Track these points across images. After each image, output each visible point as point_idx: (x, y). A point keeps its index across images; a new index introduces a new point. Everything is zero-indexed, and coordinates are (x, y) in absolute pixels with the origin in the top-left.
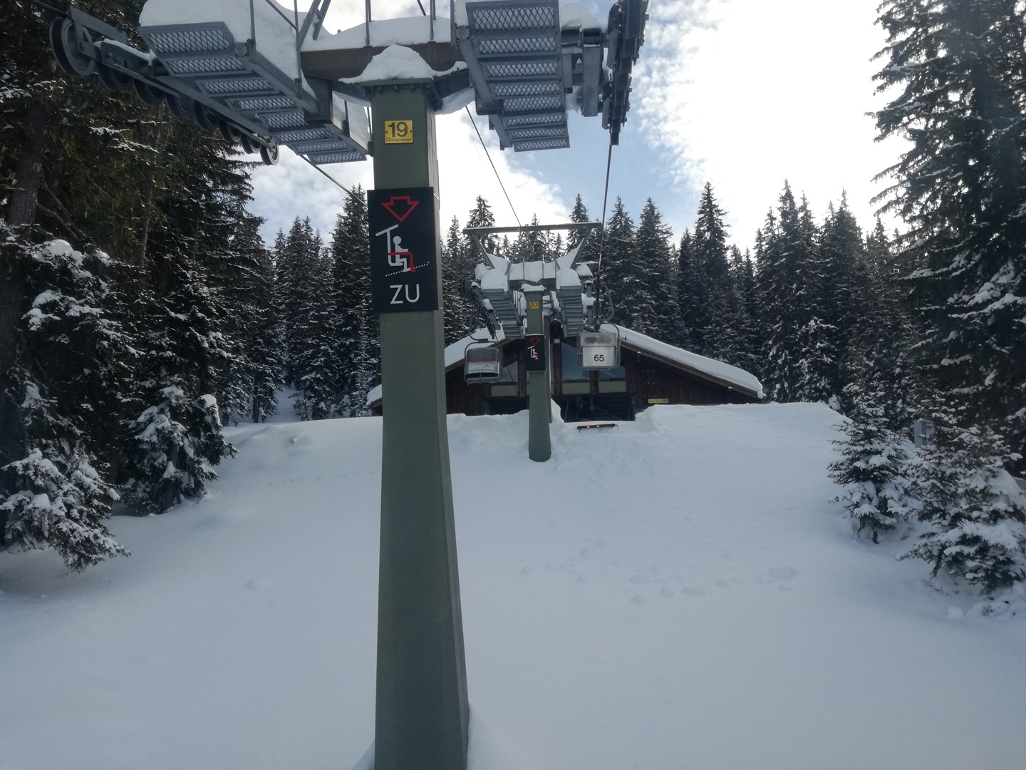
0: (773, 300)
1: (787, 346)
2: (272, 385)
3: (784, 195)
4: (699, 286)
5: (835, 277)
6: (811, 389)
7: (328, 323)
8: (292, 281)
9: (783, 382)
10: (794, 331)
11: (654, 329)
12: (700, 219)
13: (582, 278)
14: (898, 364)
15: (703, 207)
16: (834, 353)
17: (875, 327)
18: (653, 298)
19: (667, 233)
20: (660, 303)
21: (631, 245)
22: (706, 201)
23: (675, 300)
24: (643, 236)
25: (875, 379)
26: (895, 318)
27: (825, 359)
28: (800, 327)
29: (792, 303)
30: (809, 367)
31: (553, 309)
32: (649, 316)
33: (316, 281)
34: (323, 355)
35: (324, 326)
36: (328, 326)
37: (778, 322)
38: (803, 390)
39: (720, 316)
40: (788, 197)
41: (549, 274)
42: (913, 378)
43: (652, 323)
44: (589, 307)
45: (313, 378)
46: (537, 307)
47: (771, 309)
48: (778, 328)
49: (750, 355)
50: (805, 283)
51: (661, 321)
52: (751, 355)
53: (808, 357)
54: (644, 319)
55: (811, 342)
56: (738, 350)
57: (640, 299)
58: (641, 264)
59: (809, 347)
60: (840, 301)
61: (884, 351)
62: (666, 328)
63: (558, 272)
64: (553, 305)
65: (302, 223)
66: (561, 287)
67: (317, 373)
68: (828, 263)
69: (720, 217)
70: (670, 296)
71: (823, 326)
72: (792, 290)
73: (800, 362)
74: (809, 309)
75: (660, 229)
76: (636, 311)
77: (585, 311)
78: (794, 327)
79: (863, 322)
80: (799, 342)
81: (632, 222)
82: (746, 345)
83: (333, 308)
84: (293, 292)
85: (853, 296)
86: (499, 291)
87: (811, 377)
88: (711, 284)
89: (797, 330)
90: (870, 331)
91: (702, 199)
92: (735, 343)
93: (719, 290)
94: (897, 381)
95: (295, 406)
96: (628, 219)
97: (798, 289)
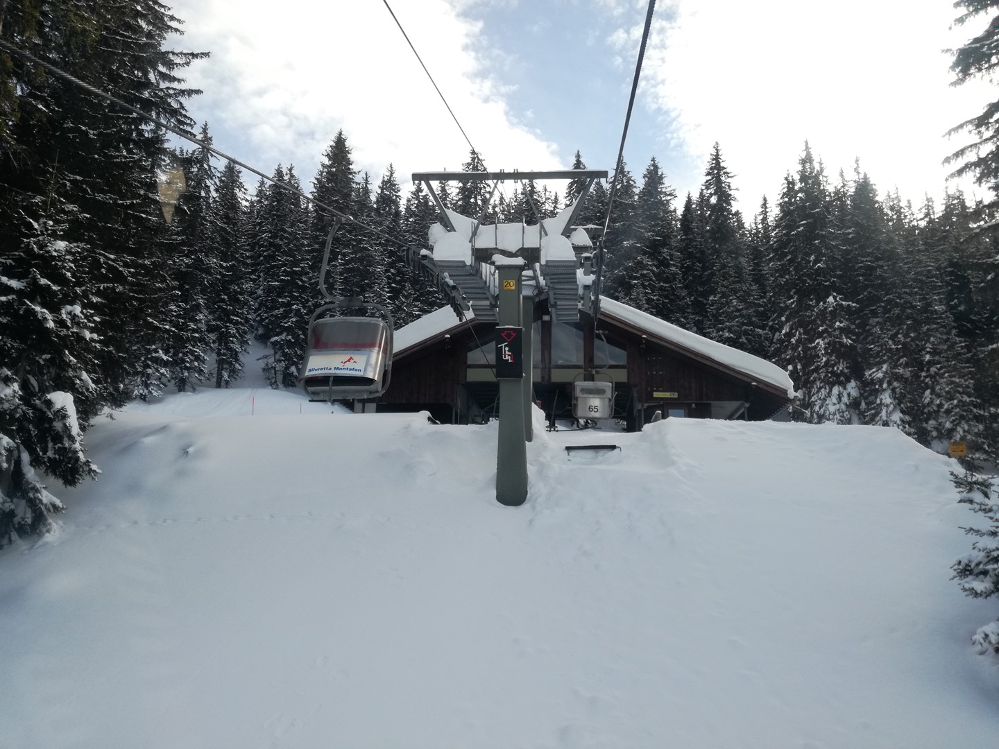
0: (787, 272)
1: (801, 324)
2: (236, 347)
3: (803, 157)
4: (702, 252)
5: (856, 249)
6: (827, 372)
7: (302, 280)
8: (270, 232)
9: (796, 363)
10: (810, 308)
11: (655, 298)
12: (707, 181)
13: (578, 249)
14: (928, 350)
15: (711, 169)
16: (854, 334)
17: (903, 308)
18: (654, 265)
19: (670, 195)
20: (661, 270)
21: (633, 207)
22: (714, 162)
23: (677, 267)
24: (645, 198)
25: (900, 365)
26: (925, 299)
27: (845, 340)
28: (818, 303)
29: (809, 276)
30: (825, 348)
31: (538, 286)
32: (650, 284)
33: (290, 234)
34: (296, 315)
35: (297, 283)
36: (300, 283)
37: (792, 297)
38: (819, 374)
39: (726, 287)
40: (807, 160)
41: (532, 241)
42: (945, 367)
43: (653, 292)
44: (586, 287)
45: (282, 340)
46: (513, 288)
47: (785, 282)
48: (792, 303)
49: (757, 330)
50: (824, 255)
51: (661, 289)
52: (759, 330)
53: (825, 337)
54: (645, 287)
55: (830, 321)
56: (744, 324)
57: (640, 265)
58: (642, 228)
59: (827, 325)
60: (862, 275)
61: (912, 335)
62: (666, 297)
63: (544, 239)
64: (538, 282)
65: (285, 171)
66: (547, 261)
67: (288, 335)
68: (849, 233)
69: (728, 180)
70: (671, 262)
71: (844, 303)
72: (809, 262)
73: (816, 342)
74: (827, 283)
75: (664, 190)
76: (636, 278)
77: (581, 291)
78: (811, 303)
79: (889, 301)
80: (815, 320)
81: (635, 183)
82: (754, 319)
83: (307, 264)
84: (271, 244)
85: (879, 272)
86: (459, 264)
87: (828, 359)
88: (717, 252)
89: (814, 307)
90: (897, 311)
91: (710, 160)
92: (742, 316)
93: (727, 259)
94: (925, 369)
95: (264, 370)
96: (629, 179)
97: (816, 262)
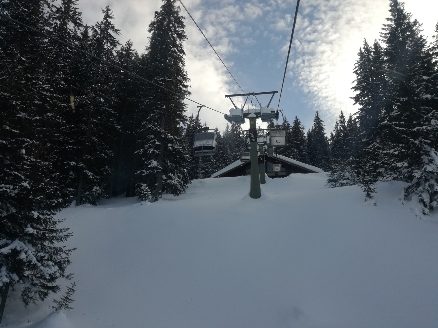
3: (340, 116)
12: (314, 124)
15: (315, 119)
18: (297, 151)
19: (303, 128)
21: (289, 133)
22: (317, 117)
23: (306, 152)
24: (294, 130)
28: (347, 160)
29: (344, 152)
32: (296, 157)
39: (321, 157)
40: (342, 117)
48: (339, 160)
50: (348, 145)
57: (293, 151)
58: (293, 139)
69: (322, 123)
70: (304, 150)
71: (354, 159)
74: (350, 154)
75: (300, 127)
81: (290, 125)
89: (346, 161)
91: (315, 116)
92: (326, 166)
93: (320, 148)
96: (288, 124)
97: (346, 147)
